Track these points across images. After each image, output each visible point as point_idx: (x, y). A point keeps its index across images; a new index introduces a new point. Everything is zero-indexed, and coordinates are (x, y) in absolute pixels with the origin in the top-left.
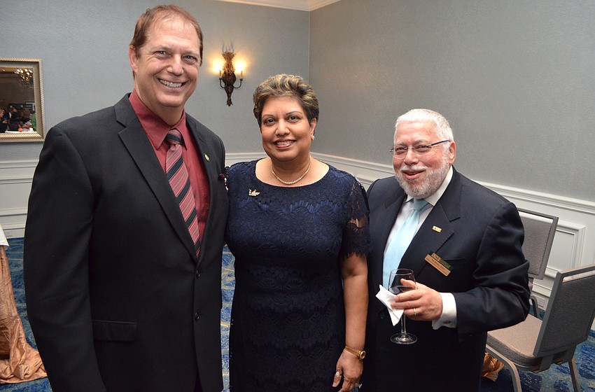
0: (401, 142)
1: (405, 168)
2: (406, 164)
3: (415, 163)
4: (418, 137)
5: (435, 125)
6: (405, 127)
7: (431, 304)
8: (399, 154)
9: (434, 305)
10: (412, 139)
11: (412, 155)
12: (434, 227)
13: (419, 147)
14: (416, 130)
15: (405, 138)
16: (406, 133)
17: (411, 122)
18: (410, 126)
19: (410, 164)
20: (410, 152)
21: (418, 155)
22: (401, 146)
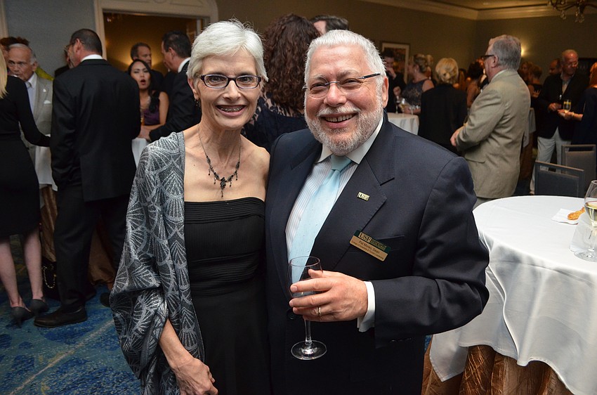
0: (319, 76)
1: (325, 111)
2: (327, 105)
3: (342, 104)
4: (344, 66)
5: (365, 51)
6: (323, 53)
7: (345, 299)
8: (317, 92)
9: (350, 299)
10: (336, 70)
11: (337, 92)
12: (360, 193)
13: (345, 81)
14: (340, 58)
15: (326, 68)
16: (327, 62)
17: (332, 47)
18: (331, 51)
19: (333, 106)
20: (333, 88)
21: (346, 93)
22: (318, 81)
